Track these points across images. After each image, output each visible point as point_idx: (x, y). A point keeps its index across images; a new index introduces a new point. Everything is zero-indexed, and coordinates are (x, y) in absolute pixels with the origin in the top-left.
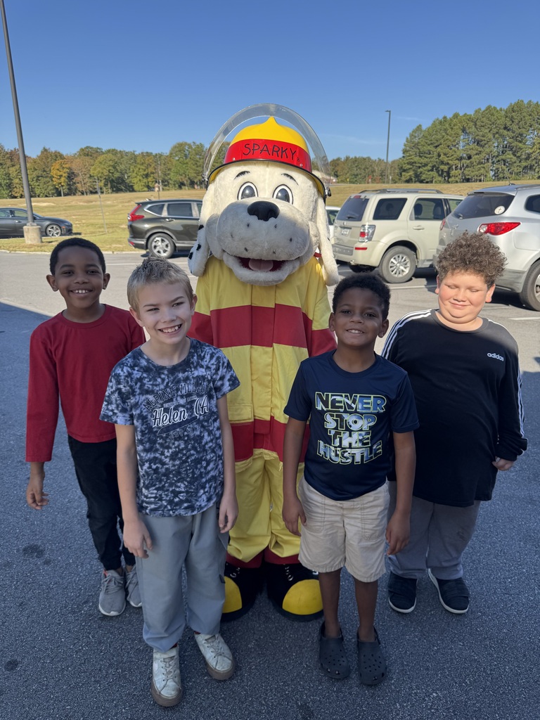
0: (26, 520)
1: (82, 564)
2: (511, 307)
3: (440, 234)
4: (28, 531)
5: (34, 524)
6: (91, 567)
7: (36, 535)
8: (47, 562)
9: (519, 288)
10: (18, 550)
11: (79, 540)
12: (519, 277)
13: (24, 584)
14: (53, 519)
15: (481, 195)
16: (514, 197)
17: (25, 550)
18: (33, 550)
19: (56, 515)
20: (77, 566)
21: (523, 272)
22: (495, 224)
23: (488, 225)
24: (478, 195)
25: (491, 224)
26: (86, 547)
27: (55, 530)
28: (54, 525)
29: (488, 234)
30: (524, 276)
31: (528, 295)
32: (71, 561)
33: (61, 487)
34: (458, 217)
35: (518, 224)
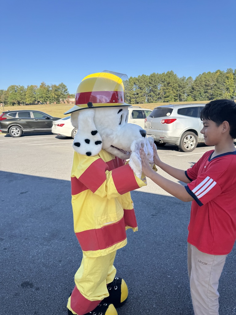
0: (15, 270)
1: (56, 286)
2: (174, 151)
3: (145, 124)
4: (19, 275)
5: (20, 271)
6: (62, 287)
7: (24, 277)
8: (37, 289)
9: (178, 144)
10: (18, 286)
11: (48, 275)
12: (178, 140)
13: (31, 303)
14: (29, 267)
15: (160, 109)
16: (173, 109)
17: (22, 285)
18: (26, 285)
19: (29, 265)
20: (54, 288)
21: (179, 138)
22: (168, 119)
23: (165, 120)
24: (159, 109)
25: (166, 120)
26: (53, 278)
27: (32, 272)
28: (31, 270)
29: (165, 123)
30: (180, 139)
31: (182, 146)
32: (50, 286)
33: (24, 251)
34: (152, 117)
35: (176, 119)
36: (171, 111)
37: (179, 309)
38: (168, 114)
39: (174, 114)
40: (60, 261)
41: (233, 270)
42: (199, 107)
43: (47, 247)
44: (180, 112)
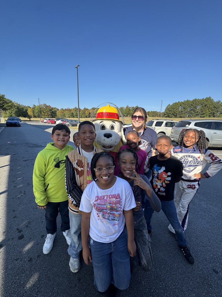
3: (171, 130)
15: (183, 122)
16: (191, 122)
34: (176, 127)
38: (187, 126)
41: (171, 242)
42: (213, 122)
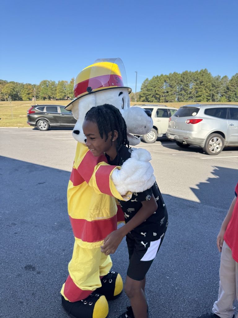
0: (21, 253)
1: (56, 272)
2: (198, 153)
3: (169, 123)
4: (24, 258)
5: (26, 255)
6: (61, 274)
7: (28, 260)
8: (39, 273)
9: (203, 145)
10: (22, 268)
11: (50, 261)
12: (203, 141)
13: (31, 284)
14: (34, 252)
15: (186, 108)
16: (199, 109)
17: (25, 267)
18: (29, 268)
19: (35, 250)
20: (54, 274)
21: (204, 139)
22: (193, 120)
23: (190, 120)
24: (185, 108)
25: (191, 120)
26: (55, 264)
27: (37, 257)
28: (36, 255)
29: (190, 124)
30: (205, 141)
31: (206, 148)
32: (50, 271)
33: (33, 237)
34: (177, 116)
35: (202, 120)
36: (197, 110)
37: (172, 310)
38: (194, 114)
39: (201, 114)
40: (64, 250)
42: (228, 108)
43: (54, 236)
44: (207, 112)
